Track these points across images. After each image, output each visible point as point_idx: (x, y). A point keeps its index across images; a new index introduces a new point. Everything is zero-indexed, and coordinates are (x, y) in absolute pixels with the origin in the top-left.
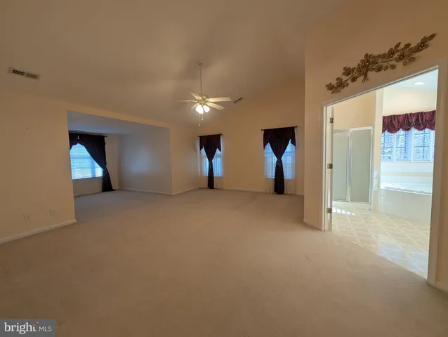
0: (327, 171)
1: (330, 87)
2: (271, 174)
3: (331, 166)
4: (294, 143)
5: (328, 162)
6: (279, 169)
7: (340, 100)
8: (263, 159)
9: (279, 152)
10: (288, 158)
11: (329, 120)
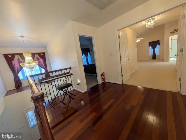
0: (170, 50)
1: (171, 33)
2: (151, 54)
3: (171, 49)
4: (159, 44)
5: (170, 48)
6: (154, 53)
7: (173, 35)
8: (148, 51)
9: (154, 48)
10: (157, 49)
11: (171, 39)
